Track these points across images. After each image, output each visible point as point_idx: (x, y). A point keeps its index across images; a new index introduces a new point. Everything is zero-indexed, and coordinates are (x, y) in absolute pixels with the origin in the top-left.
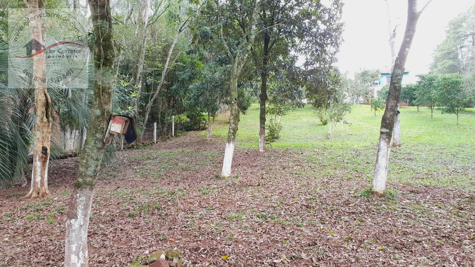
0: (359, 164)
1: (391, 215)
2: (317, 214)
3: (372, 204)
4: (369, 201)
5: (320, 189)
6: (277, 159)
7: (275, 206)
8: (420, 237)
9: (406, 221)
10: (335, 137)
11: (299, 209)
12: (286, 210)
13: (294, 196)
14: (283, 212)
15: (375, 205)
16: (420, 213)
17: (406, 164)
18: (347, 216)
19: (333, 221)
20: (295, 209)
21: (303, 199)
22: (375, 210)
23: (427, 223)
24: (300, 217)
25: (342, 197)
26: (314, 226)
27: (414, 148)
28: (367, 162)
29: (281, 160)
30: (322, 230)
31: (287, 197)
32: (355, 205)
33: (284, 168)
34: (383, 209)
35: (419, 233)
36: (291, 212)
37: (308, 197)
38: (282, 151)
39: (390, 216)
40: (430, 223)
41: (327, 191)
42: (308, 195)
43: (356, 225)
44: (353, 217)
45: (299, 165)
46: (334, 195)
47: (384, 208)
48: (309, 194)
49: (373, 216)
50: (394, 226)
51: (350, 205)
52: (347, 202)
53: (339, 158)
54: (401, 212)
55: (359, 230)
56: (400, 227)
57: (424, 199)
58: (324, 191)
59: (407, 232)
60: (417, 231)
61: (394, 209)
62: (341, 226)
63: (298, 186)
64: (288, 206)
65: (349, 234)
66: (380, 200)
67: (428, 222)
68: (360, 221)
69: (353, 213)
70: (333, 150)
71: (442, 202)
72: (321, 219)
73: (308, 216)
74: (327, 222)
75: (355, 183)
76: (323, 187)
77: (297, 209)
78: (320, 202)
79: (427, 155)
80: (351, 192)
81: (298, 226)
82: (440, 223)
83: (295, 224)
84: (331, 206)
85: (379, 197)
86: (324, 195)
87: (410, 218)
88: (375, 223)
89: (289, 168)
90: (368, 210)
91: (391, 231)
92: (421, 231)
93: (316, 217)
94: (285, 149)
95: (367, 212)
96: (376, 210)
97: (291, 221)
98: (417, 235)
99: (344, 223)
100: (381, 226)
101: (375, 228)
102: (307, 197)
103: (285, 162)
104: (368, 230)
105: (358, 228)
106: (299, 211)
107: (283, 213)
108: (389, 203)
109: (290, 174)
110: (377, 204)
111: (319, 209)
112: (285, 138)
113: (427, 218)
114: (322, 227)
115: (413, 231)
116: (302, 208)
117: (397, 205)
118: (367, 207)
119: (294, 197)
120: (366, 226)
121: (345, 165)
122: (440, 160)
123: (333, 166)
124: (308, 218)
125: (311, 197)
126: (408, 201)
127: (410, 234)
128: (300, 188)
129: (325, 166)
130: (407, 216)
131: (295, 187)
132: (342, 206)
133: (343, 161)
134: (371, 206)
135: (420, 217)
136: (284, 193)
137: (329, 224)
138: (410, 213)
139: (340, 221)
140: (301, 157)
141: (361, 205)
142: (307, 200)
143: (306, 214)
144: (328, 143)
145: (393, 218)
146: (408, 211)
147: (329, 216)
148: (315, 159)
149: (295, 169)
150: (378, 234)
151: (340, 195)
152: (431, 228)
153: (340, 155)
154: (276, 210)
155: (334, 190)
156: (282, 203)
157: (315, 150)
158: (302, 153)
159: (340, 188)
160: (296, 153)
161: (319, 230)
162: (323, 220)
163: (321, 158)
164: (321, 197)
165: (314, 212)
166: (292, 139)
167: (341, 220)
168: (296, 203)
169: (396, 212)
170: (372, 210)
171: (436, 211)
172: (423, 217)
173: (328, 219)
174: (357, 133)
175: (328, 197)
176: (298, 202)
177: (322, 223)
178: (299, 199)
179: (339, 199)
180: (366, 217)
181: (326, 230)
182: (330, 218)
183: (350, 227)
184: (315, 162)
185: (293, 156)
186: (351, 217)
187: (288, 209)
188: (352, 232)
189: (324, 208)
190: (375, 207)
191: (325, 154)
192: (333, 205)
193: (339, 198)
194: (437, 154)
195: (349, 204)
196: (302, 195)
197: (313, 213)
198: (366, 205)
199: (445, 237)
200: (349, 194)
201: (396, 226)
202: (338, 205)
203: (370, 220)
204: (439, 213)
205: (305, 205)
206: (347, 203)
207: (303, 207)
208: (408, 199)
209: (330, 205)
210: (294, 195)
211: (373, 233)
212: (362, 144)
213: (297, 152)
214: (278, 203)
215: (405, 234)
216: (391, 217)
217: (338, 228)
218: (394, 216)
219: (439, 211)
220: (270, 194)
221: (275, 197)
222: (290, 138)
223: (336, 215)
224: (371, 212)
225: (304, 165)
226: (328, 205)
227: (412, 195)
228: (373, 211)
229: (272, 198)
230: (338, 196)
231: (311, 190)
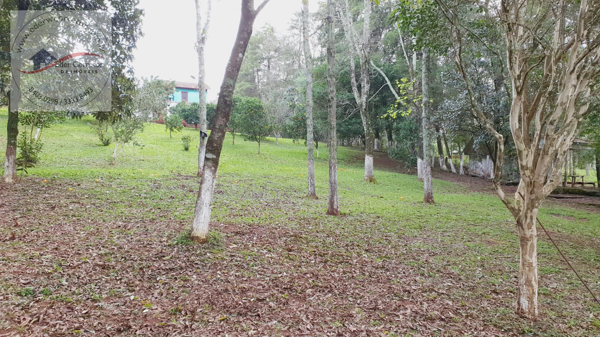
0: (161, 199)
1: (220, 267)
2: (120, 277)
3: (193, 254)
4: (189, 250)
5: (118, 238)
6: (40, 193)
7: (49, 271)
8: (260, 292)
9: (239, 273)
10: (122, 162)
11: (91, 272)
12: (70, 277)
13: (80, 252)
14: (64, 281)
15: (197, 256)
16: (251, 261)
17: (217, 199)
18: (164, 274)
19: (146, 285)
20: (85, 273)
21: (95, 255)
22: (199, 263)
23: (262, 273)
24: (96, 286)
25: (152, 248)
26: (119, 298)
27: (222, 179)
28: (171, 197)
29: (47, 195)
30: (133, 302)
31: (68, 255)
32: (171, 258)
33: (53, 208)
34: (208, 259)
35: (259, 287)
36: (78, 278)
37: (102, 252)
38: (46, 181)
39: (218, 268)
40: (265, 272)
41: (128, 240)
42: (102, 249)
43: (179, 287)
44: (172, 276)
45: (76, 203)
46: (140, 246)
47: (210, 258)
48: (103, 247)
49: (198, 270)
50: (227, 282)
51: (164, 258)
52: (160, 254)
53: (133, 191)
54: (230, 262)
55: (185, 294)
56: (234, 282)
57: (251, 242)
58: (124, 240)
59: (244, 288)
60: (255, 285)
61: (222, 258)
62: (158, 291)
63: (82, 236)
64: (73, 270)
65: (173, 302)
66: (203, 248)
67: (263, 271)
68: (182, 280)
69: (171, 269)
70: (123, 181)
71: (270, 243)
72: (127, 285)
73: (106, 282)
74: (138, 288)
75: (164, 226)
76: (121, 235)
77: (87, 273)
78: (122, 258)
79: (238, 187)
80: (163, 240)
81: (94, 301)
82: (275, 271)
83: (88, 299)
84: (138, 262)
85: (201, 243)
86: (126, 248)
87: (242, 268)
88: (202, 281)
89: (61, 207)
90: (190, 263)
91: (226, 290)
92: (259, 285)
93: (119, 282)
94: (49, 177)
95: (189, 266)
96: (200, 261)
97: (80, 294)
98: (257, 291)
99: (162, 286)
100: (211, 284)
101: (204, 288)
102: (100, 252)
103: (54, 197)
104: (196, 292)
105: (183, 292)
106: (91, 276)
107: (64, 283)
108: (214, 251)
109: (64, 217)
110: (200, 253)
111: (123, 269)
112: (47, 162)
113: (260, 266)
114: (132, 298)
115: (250, 286)
116: (96, 270)
117: (224, 252)
118: (188, 259)
119: (80, 254)
120: (193, 287)
121: (143, 200)
122: (251, 193)
123: (127, 203)
124: (108, 284)
125: (108, 251)
126: (235, 246)
127: (248, 290)
128: (88, 239)
129: (115, 202)
130: (239, 266)
131: (79, 238)
132: (154, 261)
133: (140, 195)
134: (192, 257)
135: (253, 266)
136: (63, 248)
137: (141, 291)
138: (240, 261)
139: (156, 285)
140: (77, 190)
141: (180, 256)
142: (101, 256)
143: (103, 279)
144: (113, 170)
145: (223, 271)
146: (239, 259)
147: (139, 277)
148: (99, 193)
149: (71, 208)
150: (212, 296)
151: (148, 244)
152: (268, 278)
153: (134, 188)
154: (52, 278)
155: (138, 238)
156: (60, 265)
157: (97, 180)
158: (79, 185)
159: (146, 235)
160: (69, 185)
161: (128, 302)
162: (131, 285)
163: (108, 192)
164: (121, 250)
165: (116, 275)
166: (59, 163)
167: (157, 282)
168: (85, 262)
169: (225, 262)
170: (196, 262)
171: (267, 256)
172: (256, 266)
173: (138, 282)
174: (150, 159)
175: (131, 249)
176: (88, 260)
177: (130, 291)
178: (89, 256)
179: (148, 251)
180: (189, 273)
181: (139, 301)
182: (140, 280)
183: (173, 292)
184: (100, 197)
185: (65, 188)
186: (170, 277)
187: (74, 274)
188: (177, 299)
189: (129, 267)
190: (198, 258)
191: (113, 186)
192: (141, 260)
193: (147, 249)
194: (247, 186)
195: (164, 256)
196: (93, 250)
197: (114, 275)
198: (185, 256)
199: (287, 289)
200: (161, 242)
201: (229, 282)
202: (148, 259)
203: (194, 276)
204: (271, 258)
205: (99, 265)
206: (160, 256)
207: (98, 268)
208: (235, 243)
209: (136, 261)
210: (79, 250)
211: (205, 296)
212: (160, 173)
213: (71, 183)
214: (55, 266)
215: (243, 291)
216: (220, 270)
217: (156, 295)
218: (224, 268)
219: (270, 256)
220: (38, 253)
221: (47, 256)
222: (55, 162)
223: (149, 275)
224: (195, 266)
225: (85, 202)
226: (134, 260)
227: (238, 237)
228: (197, 264)
229: (43, 259)
230: (145, 247)
231: (104, 240)
